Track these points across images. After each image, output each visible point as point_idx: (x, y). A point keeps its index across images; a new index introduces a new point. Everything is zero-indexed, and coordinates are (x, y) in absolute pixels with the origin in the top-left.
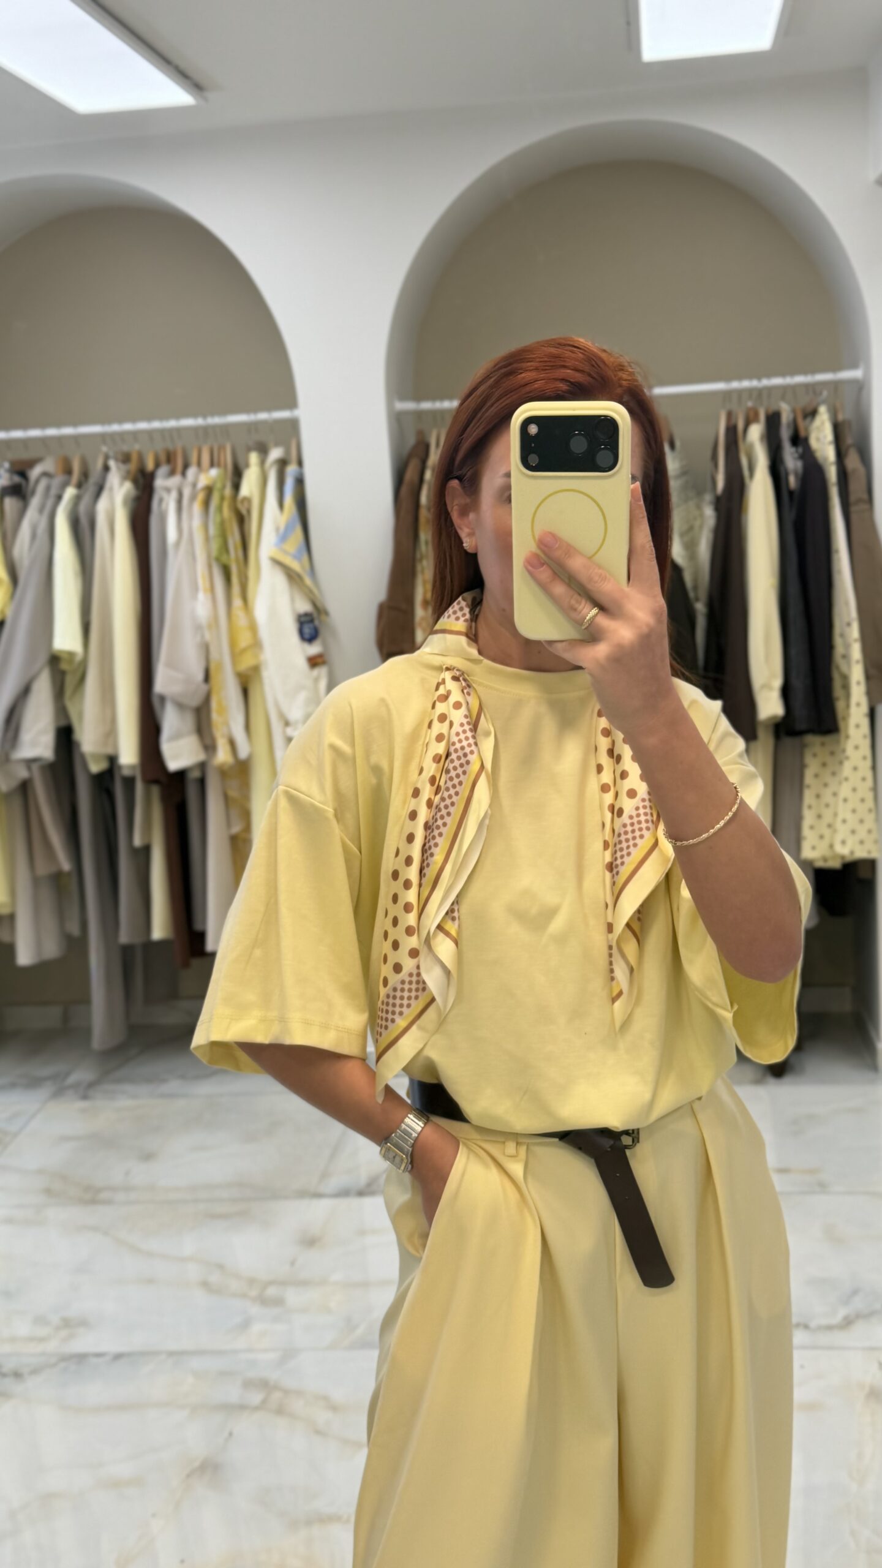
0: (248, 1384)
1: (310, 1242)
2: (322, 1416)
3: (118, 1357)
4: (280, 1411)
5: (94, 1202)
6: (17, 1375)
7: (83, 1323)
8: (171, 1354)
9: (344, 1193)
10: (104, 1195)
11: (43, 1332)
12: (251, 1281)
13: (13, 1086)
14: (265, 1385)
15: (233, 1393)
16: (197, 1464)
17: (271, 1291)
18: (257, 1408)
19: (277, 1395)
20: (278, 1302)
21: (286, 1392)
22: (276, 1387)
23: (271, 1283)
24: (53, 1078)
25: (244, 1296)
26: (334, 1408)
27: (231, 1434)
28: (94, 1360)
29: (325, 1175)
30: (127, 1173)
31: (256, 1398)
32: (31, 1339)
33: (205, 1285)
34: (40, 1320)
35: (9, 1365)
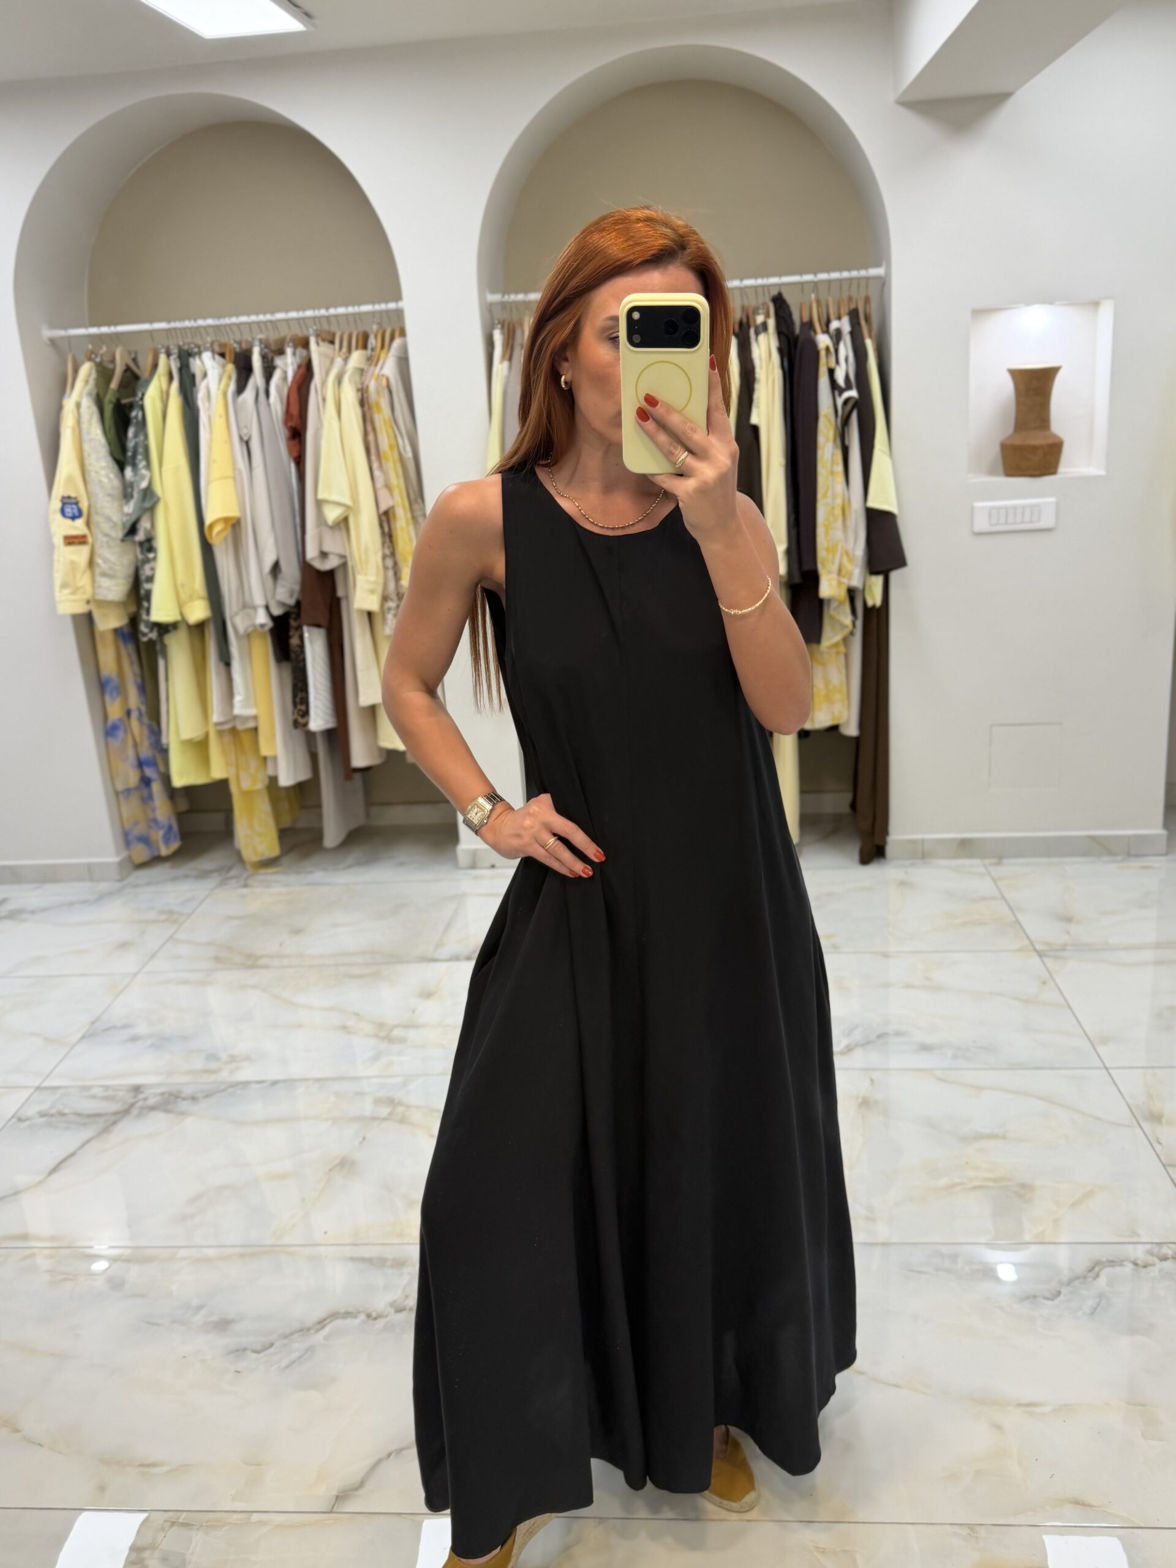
0: (379, 1102)
1: (427, 995)
3: (275, 1083)
4: (403, 1121)
5: (254, 966)
6: (194, 1098)
7: (248, 1058)
8: (317, 1080)
10: (261, 962)
11: (213, 1065)
12: (381, 1025)
13: (186, 877)
14: (391, 1102)
15: (367, 1108)
16: (337, 1161)
17: (396, 1033)
18: (385, 1119)
19: (400, 1109)
20: (402, 1040)
21: (408, 1107)
22: (400, 1103)
23: (397, 1026)
24: (219, 870)
25: (376, 1036)
27: (364, 1138)
28: (254, 1086)
29: (439, 945)
30: (281, 945)
31: (385, 1111)
32: (206, 1071)
33: (344, 1028)
34: (213, 1057)
35: (188, 1091)
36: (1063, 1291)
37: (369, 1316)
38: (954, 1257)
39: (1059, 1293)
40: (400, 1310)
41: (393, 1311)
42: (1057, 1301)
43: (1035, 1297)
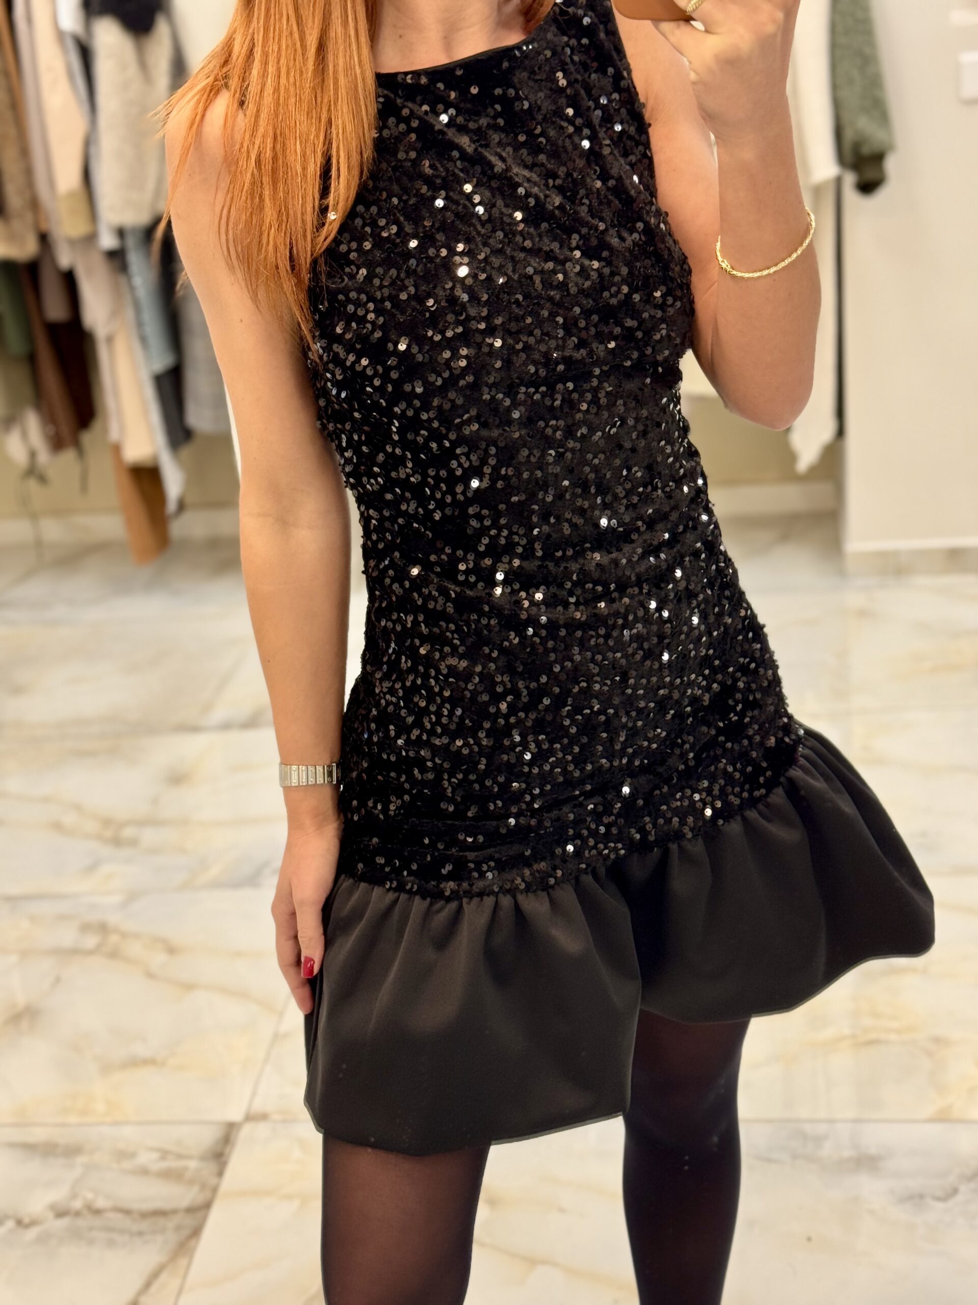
0: (86, 928)
1: (177, 779)
2: (158, 959)
4: (114, 955)
8: (9, 899)
9: (226, 726)
12: (107, 822)
14: (103, 928)
15: (68, 936)
16: (18, 1010)
17: (128, 832)
18: (90, 952)
19: (114, 939)
20: (133, 843)
21: (124, 935)
22: (114, 931)
23: (129, 823)
25: (99, 837)
26: (171, 950)
27: (58, 979)
29: (208, 708)
31: (91, 941)
33: (57, 826)
36: (963, 1188)
37: (19, 1222)
38: (818, 1140)
39: (955, 1191)
40: (61, 1213)
41: (51, 1215)
42: (950, 1203)
43: (921, 1196)
